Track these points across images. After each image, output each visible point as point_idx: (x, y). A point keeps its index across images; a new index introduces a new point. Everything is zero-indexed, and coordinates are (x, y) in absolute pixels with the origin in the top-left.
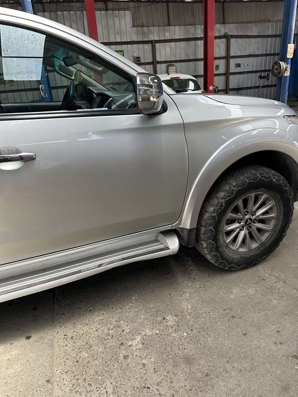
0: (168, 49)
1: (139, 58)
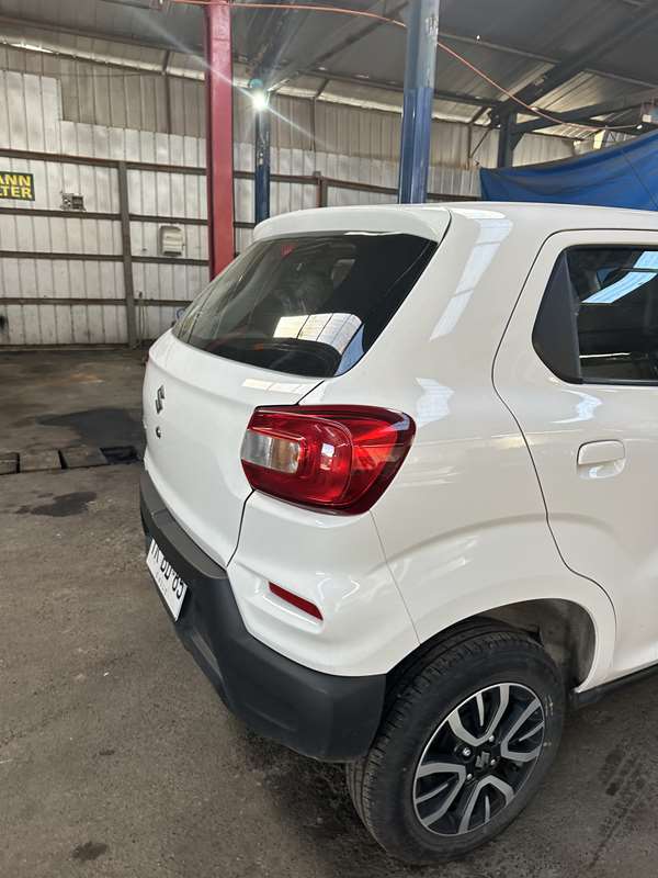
0: (163, 189)
1: (81, 198)
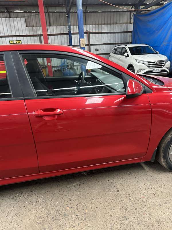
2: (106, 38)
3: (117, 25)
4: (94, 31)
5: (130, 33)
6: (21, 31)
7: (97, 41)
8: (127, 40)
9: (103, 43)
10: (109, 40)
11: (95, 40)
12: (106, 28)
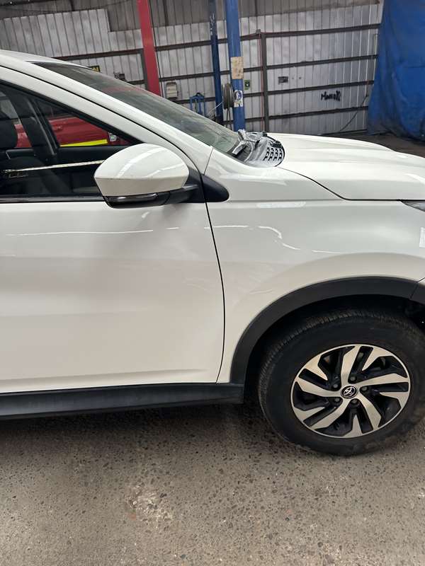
1: (123, 75)
2: (307, 48)
3: (339, 9)
4: (277, 30)
5: (373, 30)
6: (98, 42)
7: (285, 56)
8: (364, 49)
9: (299, 62)
10: (317, 52)
11: (278, 56)
12: (309, 19)
